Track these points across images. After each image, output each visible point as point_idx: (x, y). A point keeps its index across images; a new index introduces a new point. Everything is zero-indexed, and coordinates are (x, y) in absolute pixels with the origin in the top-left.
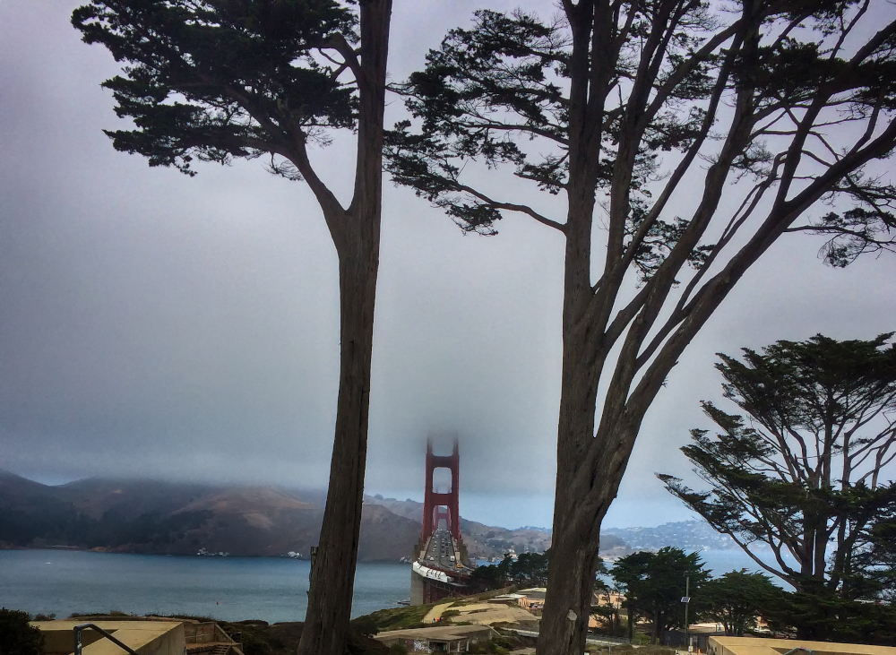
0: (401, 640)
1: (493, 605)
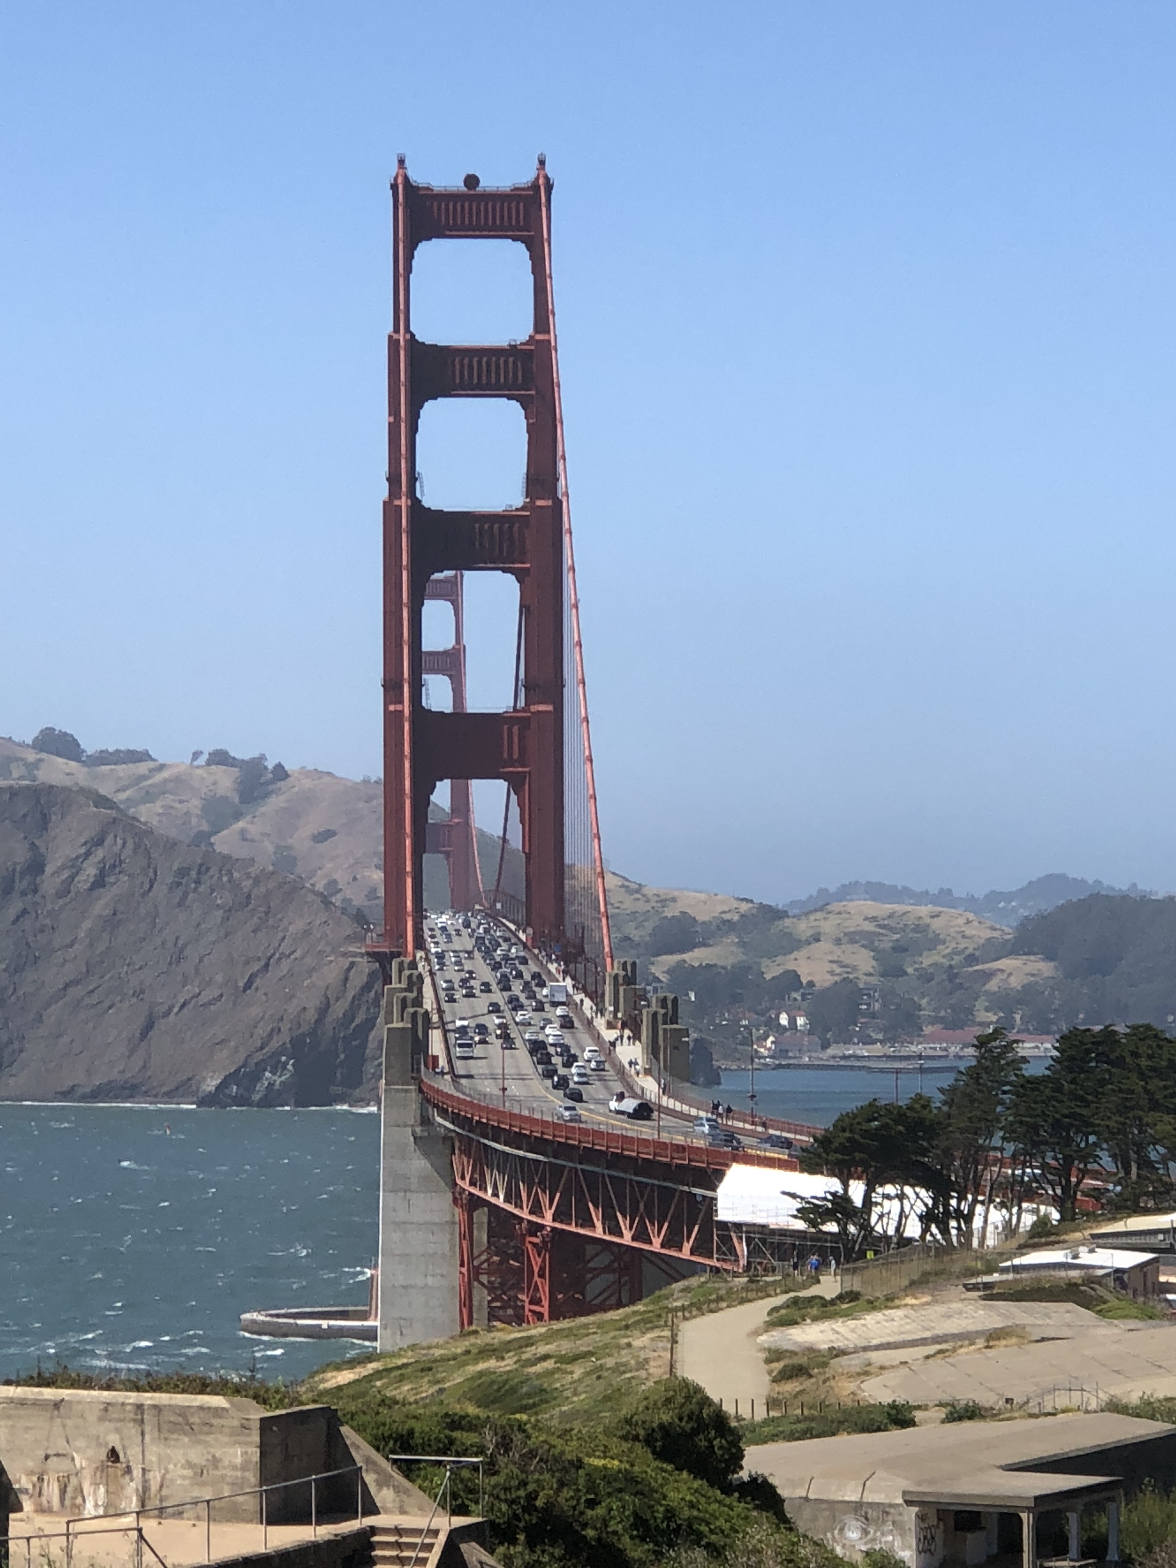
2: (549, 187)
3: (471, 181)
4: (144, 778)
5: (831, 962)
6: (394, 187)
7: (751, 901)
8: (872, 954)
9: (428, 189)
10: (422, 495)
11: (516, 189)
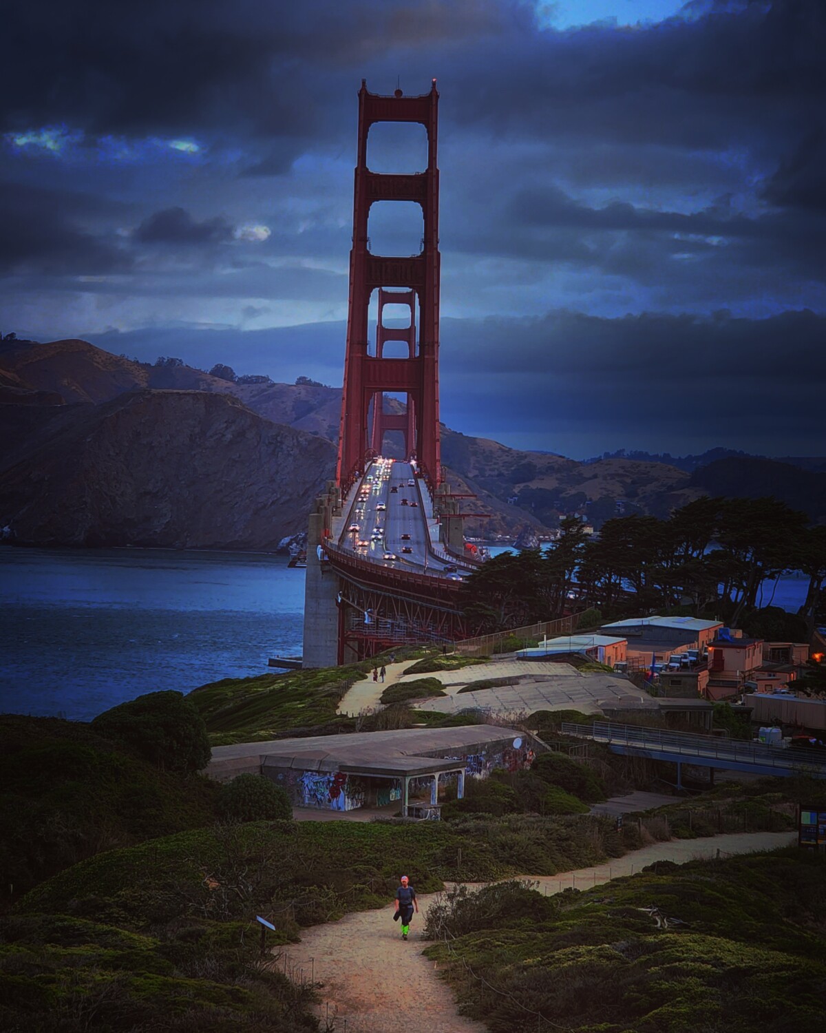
0: (268, 769)
1: (535, 668)
2: (437, 97)
3: (399, 92)
4: (264, 390)
5: (601, 488)
6: (360, 95)
7: (564, 457)
8: (621, 485)
9: (377, 96)
10: (370, 249)
11: (421, 97)
